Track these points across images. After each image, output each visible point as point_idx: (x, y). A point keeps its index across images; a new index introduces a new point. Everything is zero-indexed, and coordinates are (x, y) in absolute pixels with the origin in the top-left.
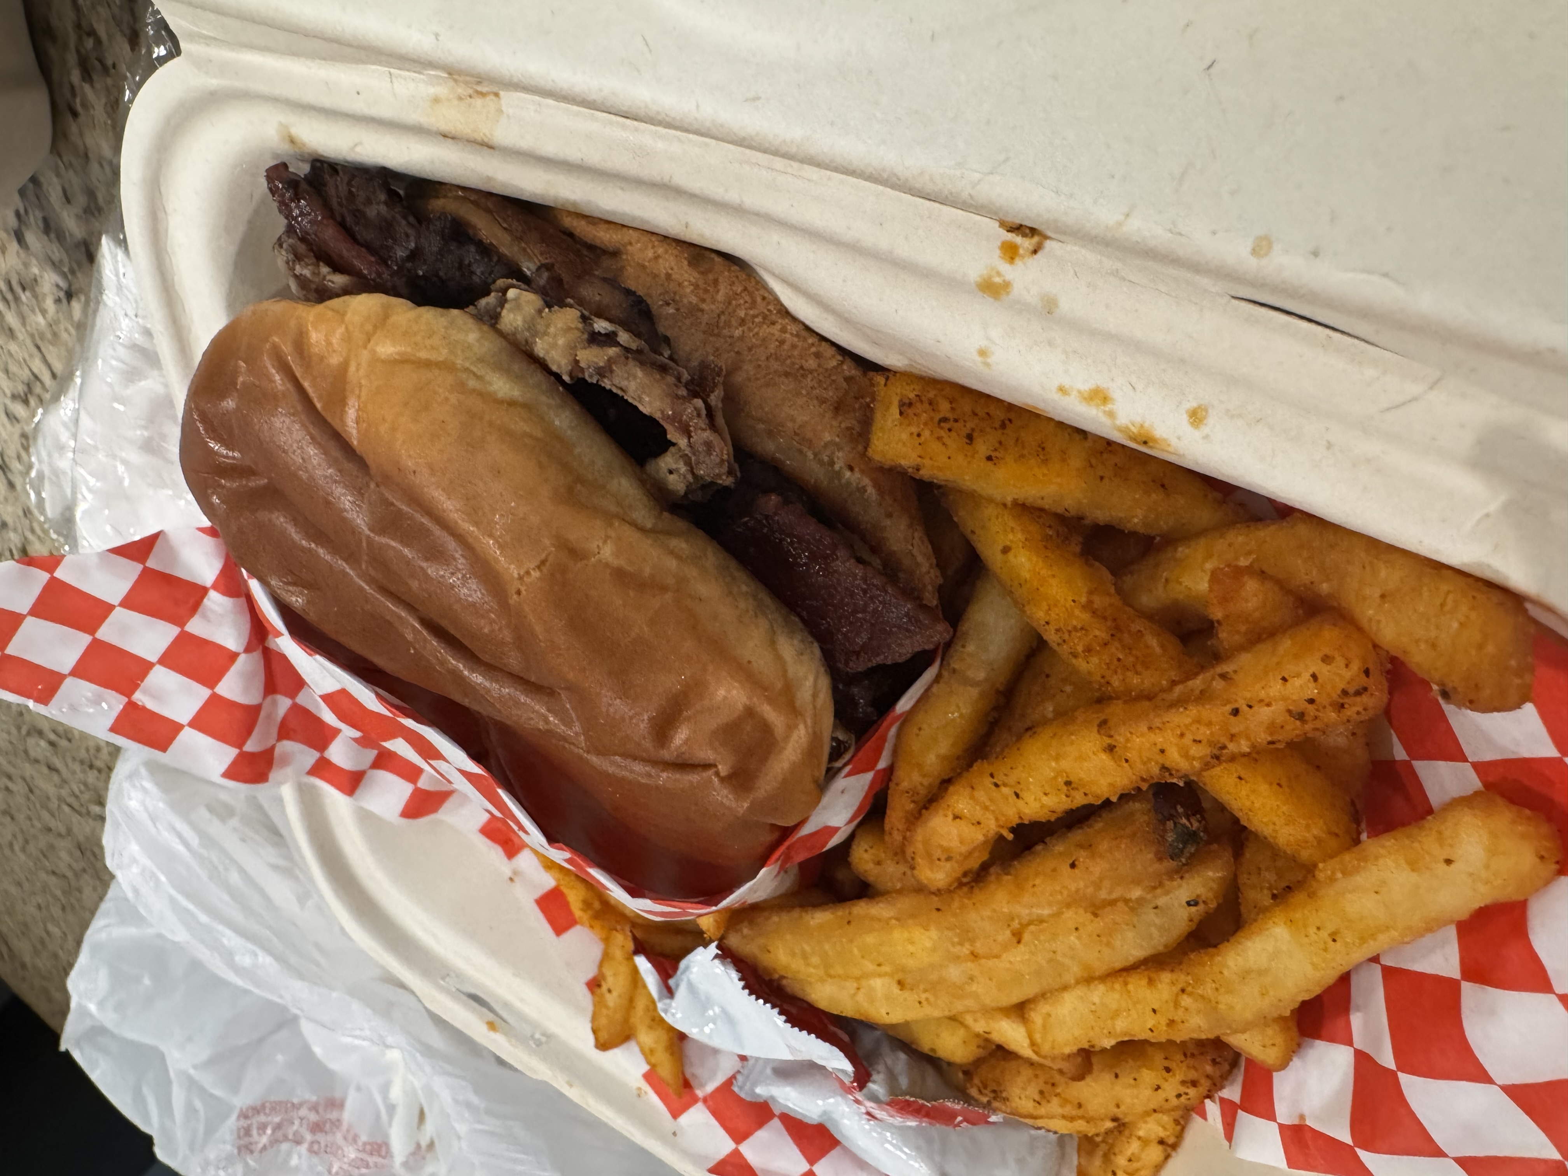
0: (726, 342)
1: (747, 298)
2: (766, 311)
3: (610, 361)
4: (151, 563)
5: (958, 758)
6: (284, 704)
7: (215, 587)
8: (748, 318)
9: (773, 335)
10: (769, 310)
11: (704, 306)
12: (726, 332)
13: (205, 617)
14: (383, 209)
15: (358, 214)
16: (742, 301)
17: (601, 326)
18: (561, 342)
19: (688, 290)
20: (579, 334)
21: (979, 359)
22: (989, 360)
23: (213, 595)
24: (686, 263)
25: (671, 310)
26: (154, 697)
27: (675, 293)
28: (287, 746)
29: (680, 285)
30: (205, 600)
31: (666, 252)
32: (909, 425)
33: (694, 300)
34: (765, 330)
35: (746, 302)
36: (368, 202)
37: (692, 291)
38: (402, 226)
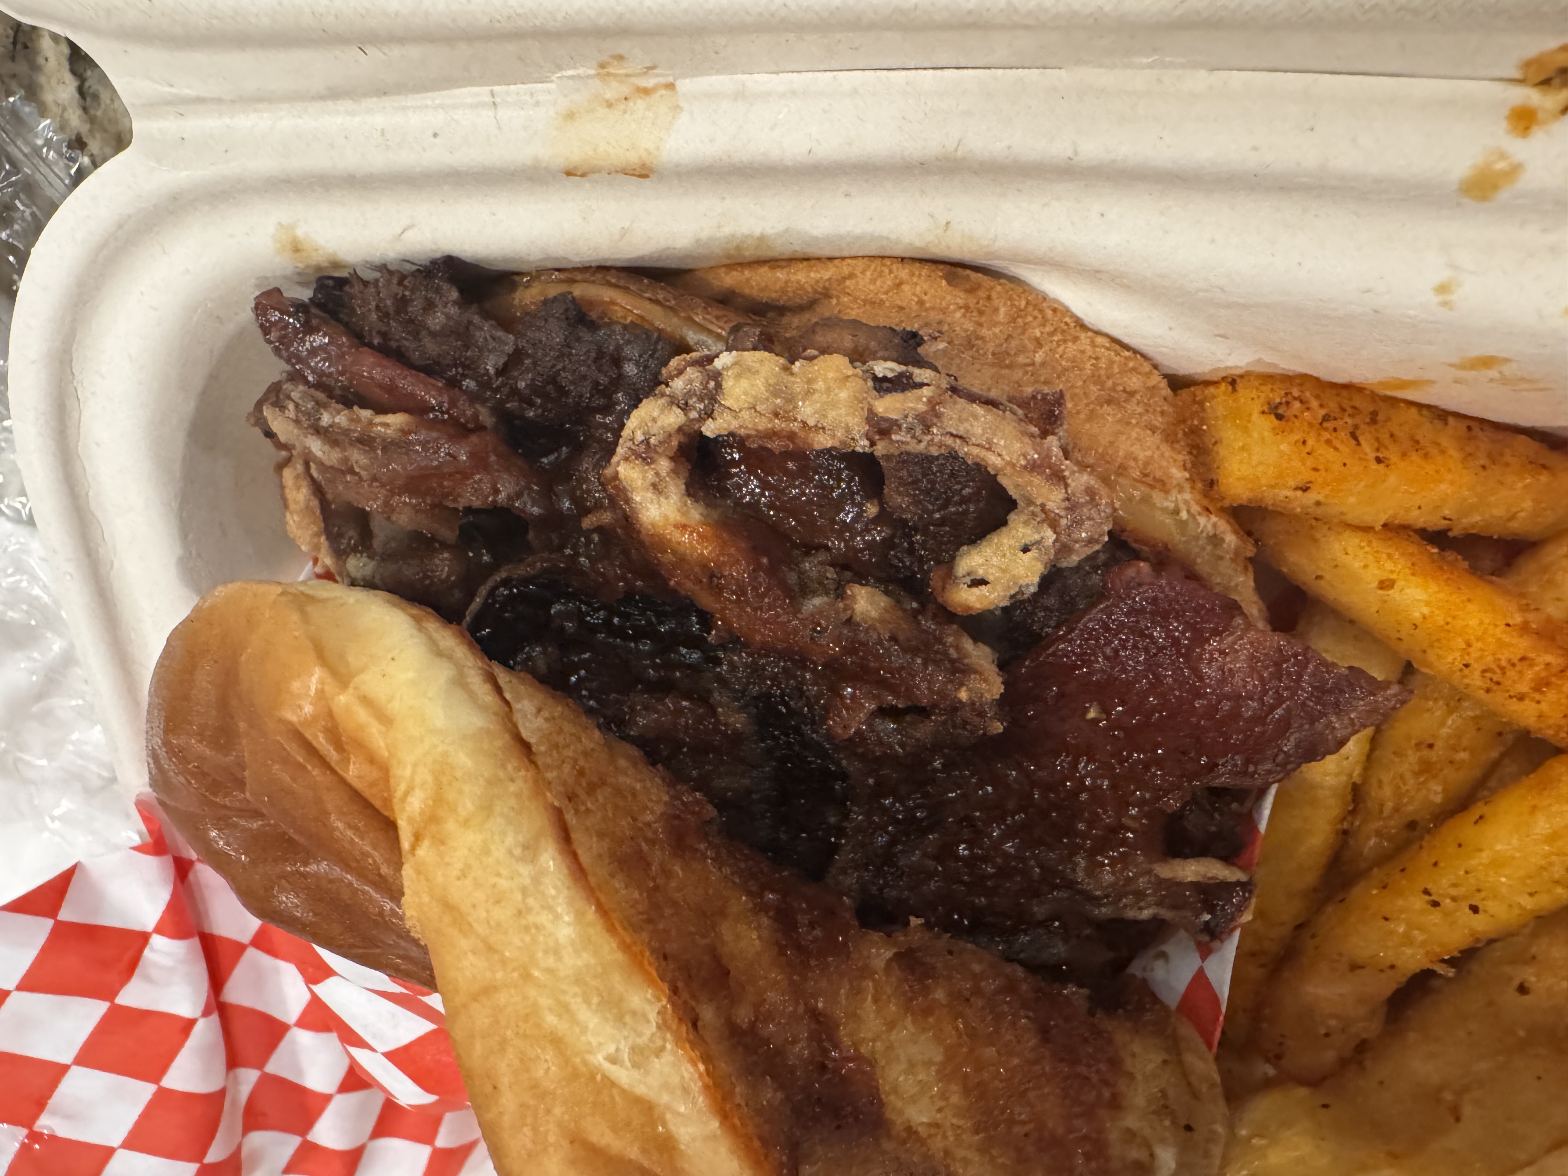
0: (1027, 373)
1: (1036, 313)
2: (1062, 325)
3: (933, 403)
4: (65, 914)
5: (1315, 890)
6: (248, 1078)
7: (159, 929)
8: (1045, 336)
9: (1083, 352)
10: (1066, 324)
11: (984, 332)
12: (1021, 359)
13: (148, 979)
14: (453, 310)
15: (415, 328)
16: (1030, 319)
17: (884, 368)
18: (843, 395)
19: (958, 315)
20: (861, 382)
21: (1437, 299)
22: (1454, 297)
23: (157, 941)
24: (944, 282)
25: (942, 346)
26: (68, 1116)
27: (940, 323)
28: (258, 1139)
29: (944, 311)
30: (147, 952)
31: (912, 274)
32: (1292, 431)
33: (970, 326)
34: (1071, 348)
35: (1035, 318)
36: (429, 306)
37: (964, 316)
38: (485, 331)
